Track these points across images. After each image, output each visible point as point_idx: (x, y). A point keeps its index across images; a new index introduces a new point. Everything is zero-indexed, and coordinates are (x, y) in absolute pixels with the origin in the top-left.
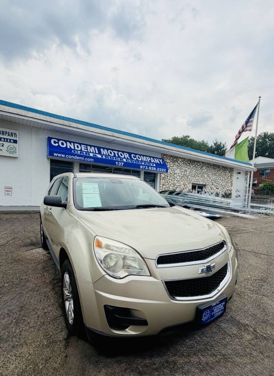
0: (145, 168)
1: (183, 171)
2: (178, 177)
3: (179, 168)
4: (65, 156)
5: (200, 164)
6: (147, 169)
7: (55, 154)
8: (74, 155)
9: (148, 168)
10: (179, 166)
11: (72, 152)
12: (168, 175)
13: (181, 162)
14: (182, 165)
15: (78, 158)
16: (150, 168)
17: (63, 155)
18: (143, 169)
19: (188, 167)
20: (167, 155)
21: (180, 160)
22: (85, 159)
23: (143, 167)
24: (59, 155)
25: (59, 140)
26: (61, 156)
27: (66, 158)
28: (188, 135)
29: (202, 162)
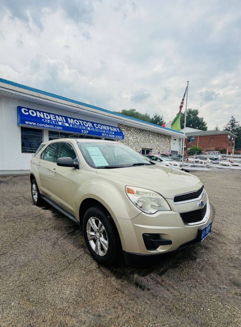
0: (106, 135)
1: (135, 138)
2: (131, 143)
3: (132, 135)
4: (36, 124)
5: (147, 132)
6: (108, 137)
7: (27, 122)
8: (45, 123)
9: (108, 135)
10: (132, 134)
11: (42, 121)
12: (123, 142)
13: (133, 131)
14: (134, 133)
15: (48, 126)
16: (110, 135)
17: (34, 123)
18: (104, 136)
19: (138, 135)
20: (123, 125)
21: (132, 129)
22: (54, 127)
23: (104, 135)
24: (31, 123)
25: (29, 109)
26: (32, 124)
27: (37, 126)
28: (134, 109)
29: (149, 131)
